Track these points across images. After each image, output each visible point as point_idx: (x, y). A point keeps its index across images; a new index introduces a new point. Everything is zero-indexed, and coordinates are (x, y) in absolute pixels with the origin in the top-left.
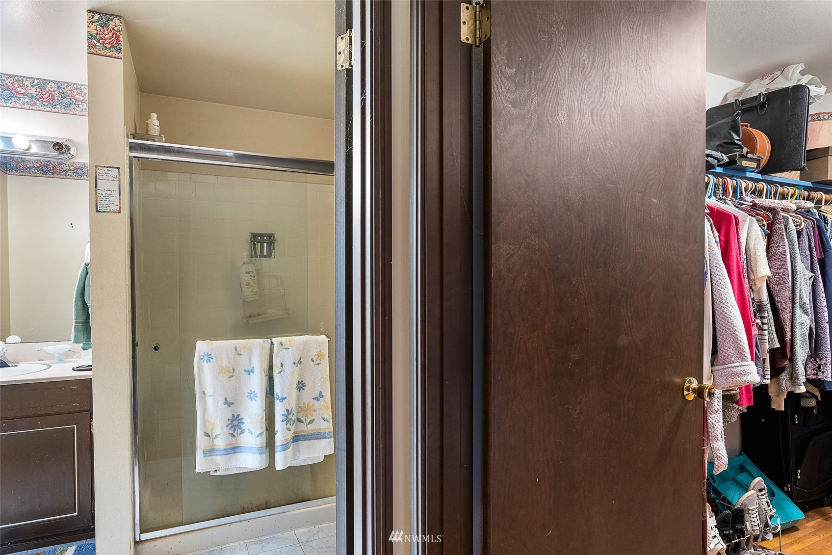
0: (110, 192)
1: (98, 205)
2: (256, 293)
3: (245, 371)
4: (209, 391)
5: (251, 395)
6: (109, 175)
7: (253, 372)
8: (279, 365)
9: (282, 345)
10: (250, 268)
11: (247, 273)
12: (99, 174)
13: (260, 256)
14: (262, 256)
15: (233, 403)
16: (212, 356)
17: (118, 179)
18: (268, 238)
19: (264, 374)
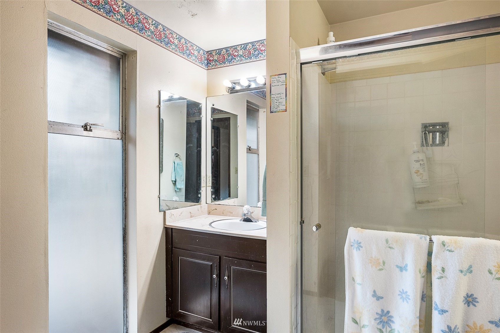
0: (279, 96)
1: (272, 107)
2: (426, 181)
3: (397, 266)
4: (358, 279)
5: (403, 294)
6: (279, 81)
7: (406, 270)
8: (440, 269)
9: (444, 245)
10: (421, 156)
11: (417, 161)
12: (273, 82)
13: (432, 146)
14: (434, 144)
15: (382, 298)
16: (361, 245)
17: (285, 83)
18: (441, 127)
19: (419, 276)
